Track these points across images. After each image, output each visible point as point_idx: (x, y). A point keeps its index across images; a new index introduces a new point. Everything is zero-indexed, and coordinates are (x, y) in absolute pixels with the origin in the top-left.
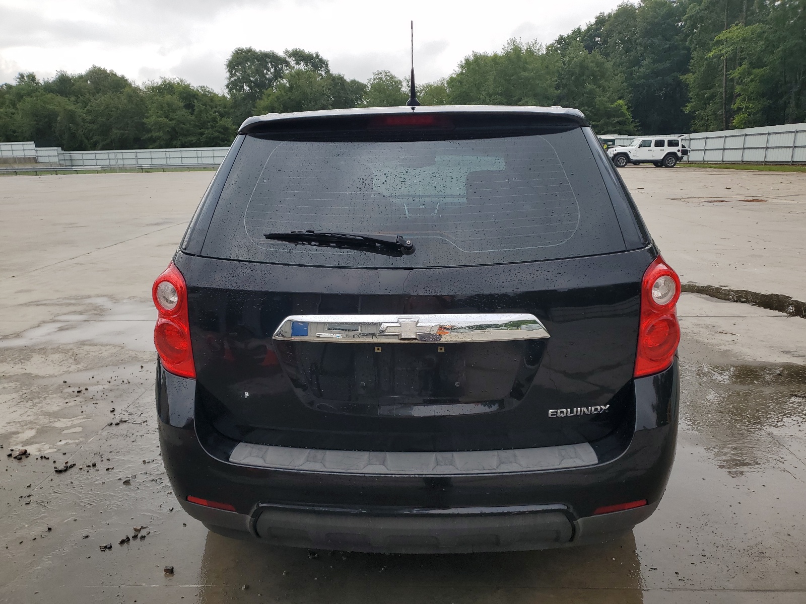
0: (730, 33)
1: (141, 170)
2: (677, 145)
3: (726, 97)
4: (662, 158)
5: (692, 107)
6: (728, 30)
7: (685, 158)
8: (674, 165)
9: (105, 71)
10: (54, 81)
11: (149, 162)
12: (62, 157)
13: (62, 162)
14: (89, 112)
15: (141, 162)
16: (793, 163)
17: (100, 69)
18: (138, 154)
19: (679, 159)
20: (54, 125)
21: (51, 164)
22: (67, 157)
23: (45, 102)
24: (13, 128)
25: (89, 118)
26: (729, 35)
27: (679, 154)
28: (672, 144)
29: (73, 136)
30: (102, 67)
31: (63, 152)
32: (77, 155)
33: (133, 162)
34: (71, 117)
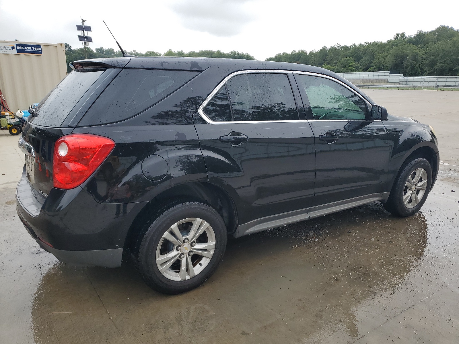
1: (438, 88)
9: (447, 27)
10: (415, 36)
11: (444, 84)
12: (402, 80)
13: (401, 83)
14: (426, 53)
15: (438, 84)
17: (444, 27)
18: (439, 79)
20: (404, 61)
21: (394, 83)
22: (405, 80)
23: (403, 49)
24: (383, 64)
25: (425, 57)
29: (413, 68)
30: (446, 26)
31: (404, 77)
32: (411, 79)
33: (434, 83)
34: (415, 57)
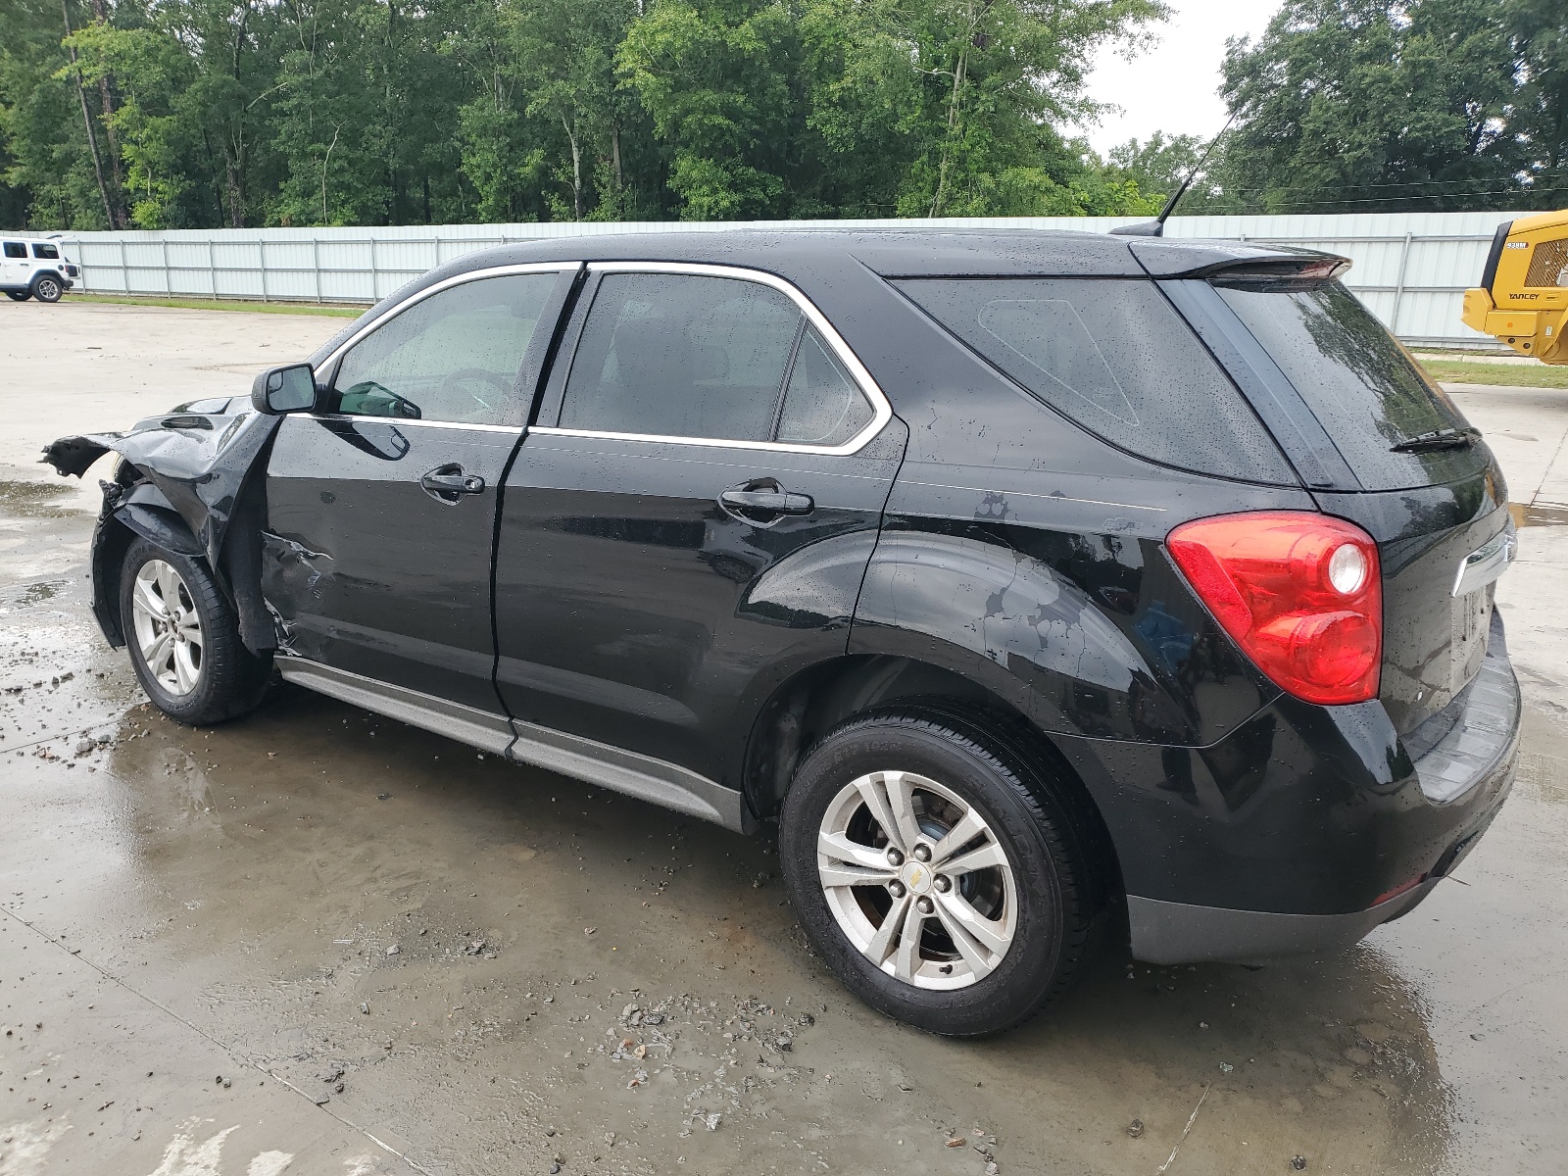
0: (89, 36)
2: (54, 255)
3: (100, 165)
4: (28, 281)
5: (22, 175)
6: (86, 31)
7: (77, 284)
8: (58, 298)
16: (219, 297)
19: (64, 285)
26: (90, 40)
27: (64, 275)
28: (42, 252)
